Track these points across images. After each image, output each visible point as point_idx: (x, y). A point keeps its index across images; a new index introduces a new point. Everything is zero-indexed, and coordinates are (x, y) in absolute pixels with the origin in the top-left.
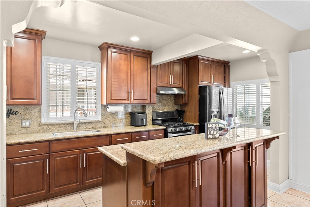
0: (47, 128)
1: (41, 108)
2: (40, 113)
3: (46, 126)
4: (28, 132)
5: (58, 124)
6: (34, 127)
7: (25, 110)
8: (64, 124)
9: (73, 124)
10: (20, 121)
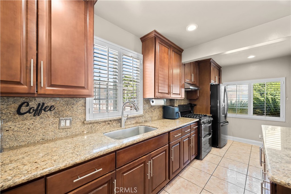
0: (92, 126)
1: (85, 101)
2: (84, 108)
3: (91, 125)
4: (68, 135)
5: (105, 122)
6: (76, 127)
7: (64, 105)
8: (110, 121)
9: (121, 119)
10: (57, 120)
